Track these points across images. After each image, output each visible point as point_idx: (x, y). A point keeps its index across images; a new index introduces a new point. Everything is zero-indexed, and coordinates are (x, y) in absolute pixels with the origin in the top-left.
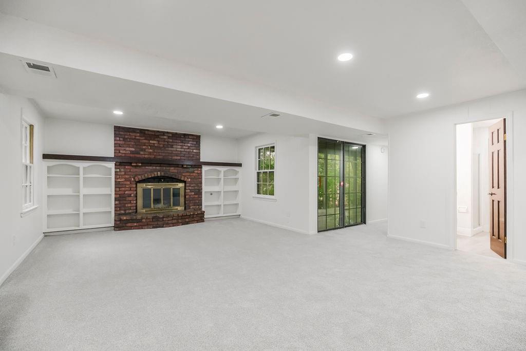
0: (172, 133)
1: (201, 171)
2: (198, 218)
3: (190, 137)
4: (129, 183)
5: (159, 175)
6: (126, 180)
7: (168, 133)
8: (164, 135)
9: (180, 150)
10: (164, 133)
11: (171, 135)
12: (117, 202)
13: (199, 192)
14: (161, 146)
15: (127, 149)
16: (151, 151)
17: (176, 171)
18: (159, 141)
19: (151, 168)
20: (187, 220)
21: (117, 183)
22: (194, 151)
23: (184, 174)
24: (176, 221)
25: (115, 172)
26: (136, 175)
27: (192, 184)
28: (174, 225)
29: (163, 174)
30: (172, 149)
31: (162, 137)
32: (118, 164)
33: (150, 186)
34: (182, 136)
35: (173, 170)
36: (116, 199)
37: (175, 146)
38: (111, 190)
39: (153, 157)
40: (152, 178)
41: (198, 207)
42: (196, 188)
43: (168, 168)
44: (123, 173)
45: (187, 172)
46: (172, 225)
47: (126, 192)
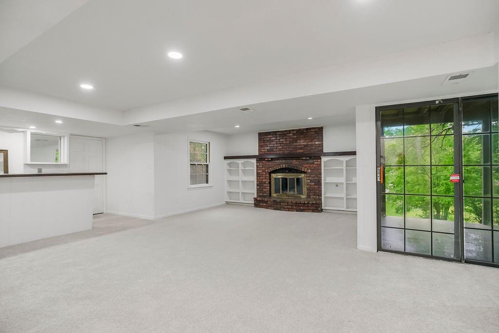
0: (296, 130)
1: (321, 162)
2: (314, 208)
3: (312, 130)
4: (264, 173)
5: (284, 167)
6: (264, 171)
7: (293, 130)
8: (290, 133)
9: (303, 143)
10: (290, 131)
11: (295, 132)
12: (258, 187)
13: (319, 183)
14: (288, 142)
15: (265, 148)
16: (281, 147)
17: (298, 163)
18: (286, 139)
19: (279, 161)
20: (302, 208)
21: (258, 173)
22: (316, 143)
23: (304, 166)
24: (290, 207)
25: (257, 166)
26: (269, 168)
27: (312, 175)
28: (289, 210)
29: (287, 166)
30: (296, 144)
31: (288, 135)
32: (258, 160)
33: (280, 176)
34: (305, 131)
35: (295, 162)
36: (257, 185)
37: (298, 141)
38: (254, 178)
39: (282, 152)
40: (279, 169)
41: (318, 197)
42: (316, 178)
43: (291, 161)
44: (261, 166)
45: (308, 163)
46: (287, 210)
47: (263, 180)
